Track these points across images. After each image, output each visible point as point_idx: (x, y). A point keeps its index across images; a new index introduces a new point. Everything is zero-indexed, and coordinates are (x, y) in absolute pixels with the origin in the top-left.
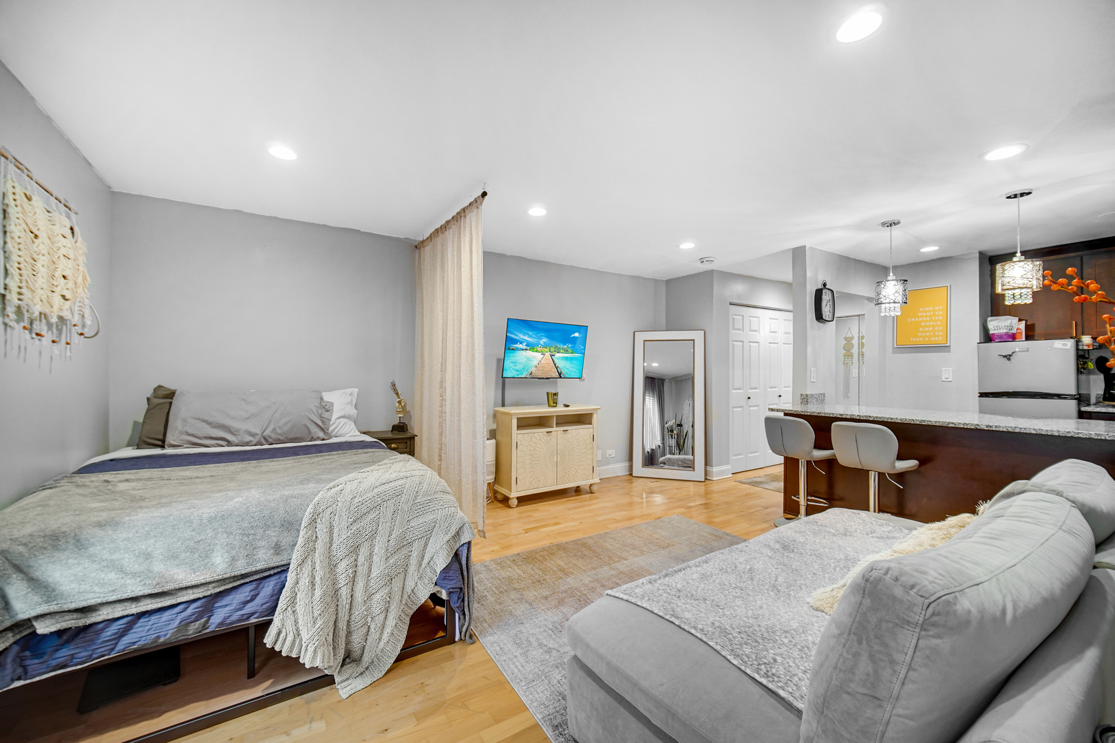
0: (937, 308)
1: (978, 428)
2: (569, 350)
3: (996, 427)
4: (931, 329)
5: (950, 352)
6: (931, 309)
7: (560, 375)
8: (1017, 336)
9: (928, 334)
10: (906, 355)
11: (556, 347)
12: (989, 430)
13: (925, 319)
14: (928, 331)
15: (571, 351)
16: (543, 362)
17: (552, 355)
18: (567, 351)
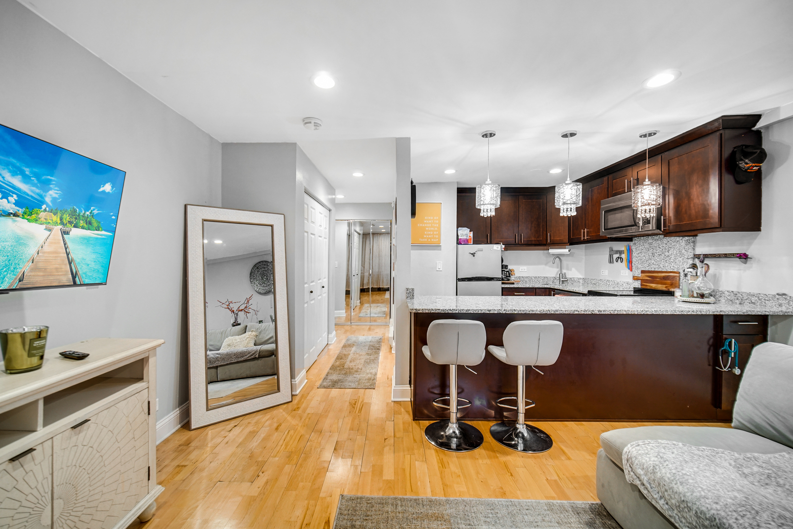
0: (435, 218)
1: (593, 313)
2: (93, 221)
3: (604, 311)
4: (432, 233)
5: (441, 250)
6: (432, 218)
7: (74, 278)
8: (469, 241)
9: (430, 236)
10: (416, 251)
11: (73, 213)
12: (600, 314)
13: (428, 225)
14: (430, 234)
15: (95, 224)
16: (46, 248)
17: (65, 233)
18: (90, 223)
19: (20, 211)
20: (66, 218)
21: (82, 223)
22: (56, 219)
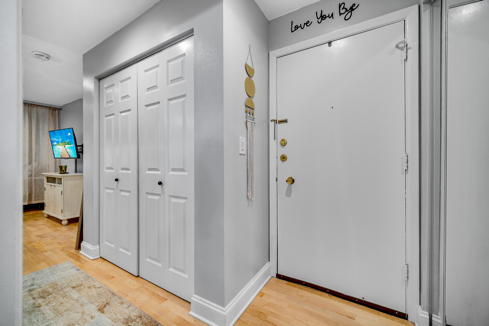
7: (69, 156)
15: (70, 143)
16: (63, 150)
17: (65, 147)
18: (69, 143)
19: (57, 144)
20: (64, 144)
21: (67, 144)
22: (62, 144)
